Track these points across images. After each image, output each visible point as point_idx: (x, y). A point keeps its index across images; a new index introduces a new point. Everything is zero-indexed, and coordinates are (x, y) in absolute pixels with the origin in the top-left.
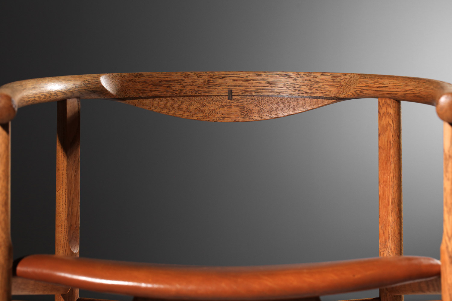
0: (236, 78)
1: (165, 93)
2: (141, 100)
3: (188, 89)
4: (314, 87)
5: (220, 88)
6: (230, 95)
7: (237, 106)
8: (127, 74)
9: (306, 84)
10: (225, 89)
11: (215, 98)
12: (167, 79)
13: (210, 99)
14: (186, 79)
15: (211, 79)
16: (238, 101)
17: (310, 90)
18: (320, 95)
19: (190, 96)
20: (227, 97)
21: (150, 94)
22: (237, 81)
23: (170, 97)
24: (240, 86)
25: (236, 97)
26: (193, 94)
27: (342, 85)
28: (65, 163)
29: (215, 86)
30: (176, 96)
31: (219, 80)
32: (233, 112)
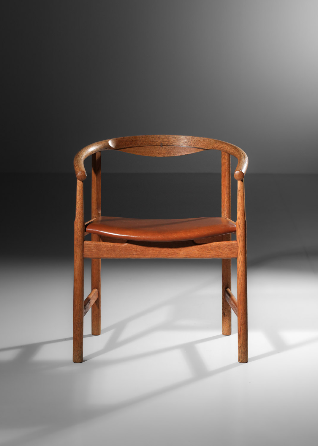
0: (164, 138)
1: (134, 145)
3: (144, 143)
4: (196, 143)
5: (157, 142)
6: (162, 145)
7: (164, 150)
8: (118, 138)
9: (193, 141)
10: (159, 142)
11: (155, 146)
12: (135, 139)
13: (153, 147)
14: (143, 139)
15: (154, 138)
16: (165, 148)
17: (194, 144)
18: (199, 147)
19: (145, 146)
20: (160, 146)
21: (128, 146)
22: (164, 139)
23: (137, 147)
24: (166, 141)
25: (164, 146)
26: (146, 145)
27: (207, 143)
28: (96, 178)
29: (155, 141)
30: (139, 146)
31: (157, 139)
32: (163, 152)
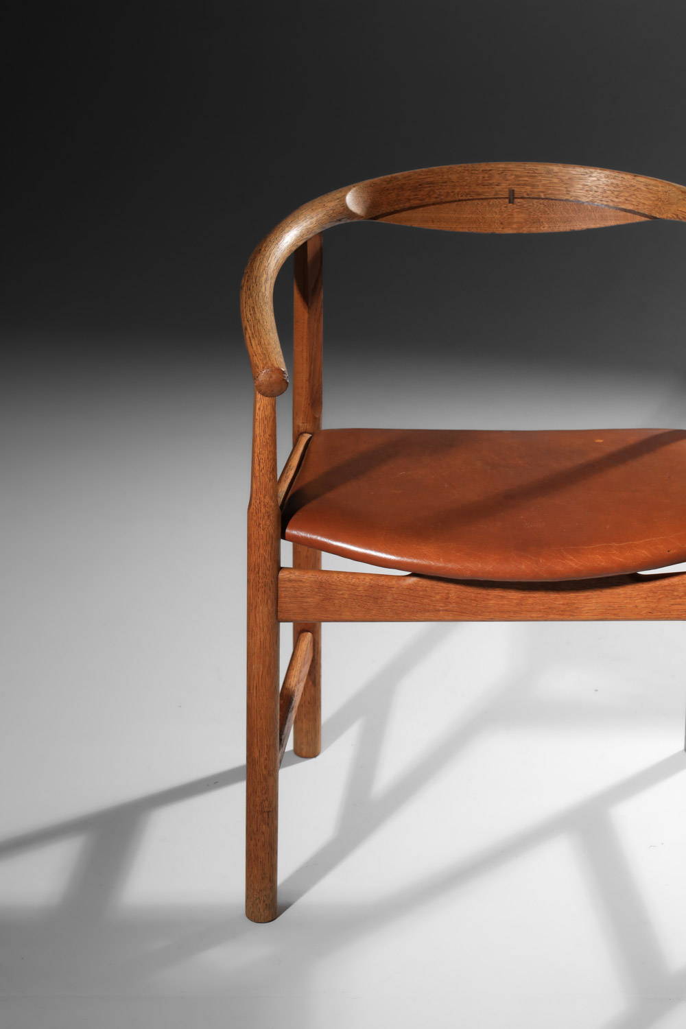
0: (518, 173)
1: (427, 200)
2: (396, 215)
3: (456, 191)
4: (622, 194)
5: (498, 188)
6: (512, 197)
7: (521, 212)
8: (376, 180)
9: (612, 188)
10: (503, 189)
11: (492, 201)
12: (428, 180)
13: (485, 203)
14: (454, 177)
15: (487, 175)
16: (521, 206)
17: (617, 198)
18: (631, 207)
19: (459, 201)
20: (507, 200)
21: (407, 205)
22: (520, 177)
23: (433, 204)
24: (525, 185)
25: (519, 200)
26: (463, 198)
27: (659, 199)
28: (306, 316)
29: (491, 184)
30: (441, 203)
31: (497, 177)
32: (516, 220)
